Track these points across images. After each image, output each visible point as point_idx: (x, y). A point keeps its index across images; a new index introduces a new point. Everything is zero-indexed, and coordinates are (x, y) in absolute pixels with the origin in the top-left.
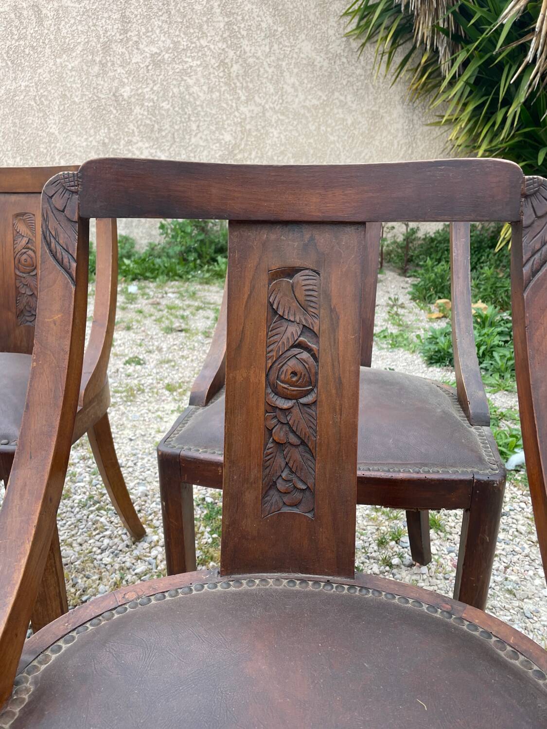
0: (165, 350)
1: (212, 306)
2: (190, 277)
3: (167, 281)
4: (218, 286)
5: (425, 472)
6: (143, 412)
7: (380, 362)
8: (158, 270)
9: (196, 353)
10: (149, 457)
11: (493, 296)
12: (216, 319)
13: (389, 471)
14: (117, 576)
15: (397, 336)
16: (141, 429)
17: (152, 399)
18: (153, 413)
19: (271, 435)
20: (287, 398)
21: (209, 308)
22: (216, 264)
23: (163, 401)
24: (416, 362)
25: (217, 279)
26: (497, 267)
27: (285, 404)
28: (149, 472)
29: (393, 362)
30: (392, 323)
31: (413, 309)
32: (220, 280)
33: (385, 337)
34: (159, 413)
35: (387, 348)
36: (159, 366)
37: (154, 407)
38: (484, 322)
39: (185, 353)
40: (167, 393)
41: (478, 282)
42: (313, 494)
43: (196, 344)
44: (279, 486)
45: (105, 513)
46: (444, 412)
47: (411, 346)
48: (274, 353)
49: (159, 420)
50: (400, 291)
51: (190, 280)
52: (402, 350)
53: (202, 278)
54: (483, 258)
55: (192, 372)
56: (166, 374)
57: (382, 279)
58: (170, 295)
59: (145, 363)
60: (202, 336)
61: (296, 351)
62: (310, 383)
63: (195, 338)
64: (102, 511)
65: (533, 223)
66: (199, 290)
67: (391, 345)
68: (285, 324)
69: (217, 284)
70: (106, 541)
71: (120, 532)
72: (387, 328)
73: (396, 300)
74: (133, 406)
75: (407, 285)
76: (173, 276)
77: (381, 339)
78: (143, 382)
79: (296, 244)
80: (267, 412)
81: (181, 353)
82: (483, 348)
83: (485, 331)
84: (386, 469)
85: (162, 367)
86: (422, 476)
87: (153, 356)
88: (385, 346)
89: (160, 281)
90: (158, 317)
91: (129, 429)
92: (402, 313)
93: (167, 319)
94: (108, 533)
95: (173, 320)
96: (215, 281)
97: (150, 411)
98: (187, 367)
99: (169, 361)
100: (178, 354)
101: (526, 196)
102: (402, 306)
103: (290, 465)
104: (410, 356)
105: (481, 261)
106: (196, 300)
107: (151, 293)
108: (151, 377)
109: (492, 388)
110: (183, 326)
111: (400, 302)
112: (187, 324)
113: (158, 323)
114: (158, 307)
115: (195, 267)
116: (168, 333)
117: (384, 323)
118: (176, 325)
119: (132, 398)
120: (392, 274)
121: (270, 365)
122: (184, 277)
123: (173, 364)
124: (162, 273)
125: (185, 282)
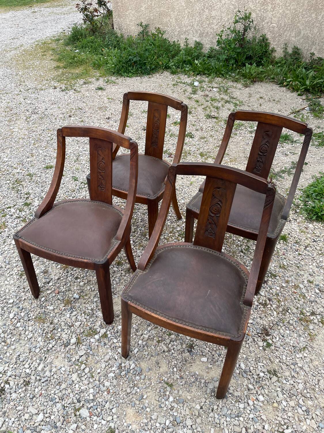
0: (204, 129)
1: (234, 100)
2: (228, 76)
3: (215, 77)
8: (211, 69)
14: (171, 230)
19: (208, 221)
20: (213, 214)
21: (232, 102)
22: (244, 68)
32: (244, 80)
36: (200, 140)
40: (200, 157)
43: (219, 128)
44: (208, 231)
51: (228, 78)
53: (234, 78)
55: (213, 146)
56: (202, 146)
58: (214, 89)
59: (194, 137)
61: (217, 205)
62: (219, 212)
63: (220, 124)
65: (268, 196)
66: (231, 87)
68: (216, 199)
69: (241, 83)
76: (218, 75)
78: (191, 149)
79: (221, 182)
80: (208, 216)
87: (198, 133)
89: (211, 77)
90: (205, 106)
93: (209, 108)
95: (212, 109)
96: (241, 80)
99: (204, 138)
100: (210, 134)
101: (268, 190)
103: (212, 227)
106: (227, 95)
107: (205, 87)
108: (195, 147)
110: (216, 115)
112: (218, 113)
113: (204, 111)
114: (207, 99)
115: (232, 70)
116: (207, 118)
118: (213, 113)
121: (211, 206)
122: (225, 76)
123: (206, 139)
124: (213, 72)
125: (225, 79)
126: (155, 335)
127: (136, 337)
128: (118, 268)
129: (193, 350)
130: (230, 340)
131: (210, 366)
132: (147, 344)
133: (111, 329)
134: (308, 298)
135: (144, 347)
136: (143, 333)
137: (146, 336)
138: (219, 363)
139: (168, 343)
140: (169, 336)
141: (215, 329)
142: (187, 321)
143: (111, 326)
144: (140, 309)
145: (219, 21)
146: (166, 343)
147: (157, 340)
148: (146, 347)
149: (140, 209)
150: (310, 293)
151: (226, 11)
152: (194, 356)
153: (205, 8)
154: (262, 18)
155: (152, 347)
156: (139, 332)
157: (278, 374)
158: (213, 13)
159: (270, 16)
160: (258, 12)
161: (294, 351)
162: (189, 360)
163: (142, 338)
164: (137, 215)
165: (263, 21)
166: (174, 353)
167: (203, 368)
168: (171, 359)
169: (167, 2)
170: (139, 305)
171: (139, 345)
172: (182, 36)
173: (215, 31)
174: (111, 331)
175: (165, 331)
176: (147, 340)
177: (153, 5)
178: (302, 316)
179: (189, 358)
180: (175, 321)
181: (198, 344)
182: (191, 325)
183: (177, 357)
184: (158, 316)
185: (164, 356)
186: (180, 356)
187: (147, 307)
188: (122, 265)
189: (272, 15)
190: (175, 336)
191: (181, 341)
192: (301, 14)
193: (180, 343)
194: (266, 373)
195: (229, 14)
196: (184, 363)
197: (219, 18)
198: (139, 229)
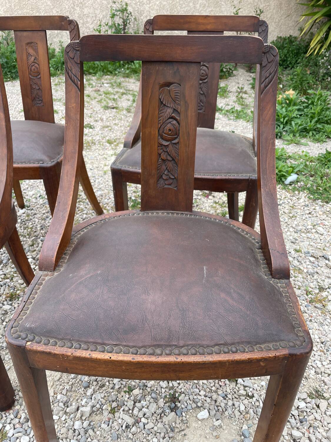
0: (105, 120)
1: (131, 92)
2: (117, 72)
3: (103, 75)
4: (135, 79)
5: (229, 176)
6: (96, 155)
7: (228, 128)
8: (97, 68)
9: (122, 122)
10: (102, 178)
11: (300, 86)
12: (134, 101)
13: (213, 175)
15: (240, 112)
16: (96, 164)
17: (100, 148)
18: (101, 156)
19: (160, 156)
20: (167, 141)
21: (129, 94)
22: (132, 64)
23: (106, 149)
24: (248, 127)
25: (134, 74)
26: (306, 66)
27: (166, 143)
28: (102, 185)
29: (236, 127)
30: (238, 104)
31: (251, 94)
32: (136, 75)
33: (233, 112)
34: (105, 156)
35: (234, 119)
36: (102, 129)
37: (101, 153)
38: (290, 103)
39: (117, 122)
40: (108, 145)
41: (292, 77)
42: (177, 180)
43: (123, 117)
44: (163, 177)
45: (82, 203)
46: (242, 150)
47: (247, 118)
48: (161, 121)
49: (105, 159)
50: (245, 83)
51: (117, 75)
52: (242, 120)
53: (124, 73)
54: (299, 60)
55: (121, 133)
56: (107, 134)
57: (236, 74)
58: (105, 85)
59: (94, 128)
60: (126, 111)
61: (171, 120)
62: (176, 134)
63: (121, 113)
64: (81, 203)
65: (267, 65)
66: (123, 82)
67: (236, 117)
68: (166, 108)
69: (134, 78)
70: (85, 216)
71: (91, 212)
72: (234, 107)
73: (242, 88)
74: (90, 152)
75: (251, 78)
76: (106, 72)
77: (230, 114)
78: (94, 138)
79: (171, 72)
80: (158, 147)
81: (114, 122)
82: (286, 119)
83: (290, 108)
84: (212, 175)
85: (104, 130)
86: (227, 177)
87: (99, 123)
88: (232, 118)
89: (99, 75)
90: (99, 99)
91: (90, 164)
92: (245, 97)
93: (105, 100)
94: (85, 212)
95: (109, 101)
96: (132, 75)
97: (99, 154)
98: (118, 130)
99: (108, 127)
100: (112, 122)
101: (264, 53)
102: (246, 93)
103: (168, 169)
104: (246, 124)
105: (298, 62)
106: (121, 88)
107: (94, 84)
108: (98, 136)
109: (288, 142)
110: (115, 105)
111: (244, 90)
112: (116, 104)
113: (100, 103)
114: (99, 93)
115: (120, 66)
116: (106, 110)
117: (233, 104)
118: (110, 104)
119: (89, 147)
120: (242, 70)
121: (159, 126)
122: (113, 73)
123: (110, 128)
124: (100, 70)
125: (114, 76)
126: (103, 401)
127: (67, 417)
128: (11, 305)
129: (179, 405)
130: (290, 354)
131: (217, 423)
132: (92, 424)
133: (12, 419)
134: (305, 271)
135: (86, 432)
136: (80, 405)
137: (87, 410)
138: (230, 411)
139: (131, 408)
140: (129, 394)
141: (249, 343)
142: (181, 343)
143: (11, 411)
144: (61, 353)
145: (94, 19)
146: (127, 409)
147: (109, 409)
148: (90, 432)
149: (35, 214)
150: (304, 264)
151: (99, 7)
152: (184, 414)
153: (74, 6)
154: (139, 12)
155: (103, 426)
156: (71, 405)
157: (325, 395)
158: (86, 11)
159: (147, 8)
160: (134, 6)
161: (327, 350)
162: (178, 426)
163: (79, 415)
164: (33, 223)
165: (142, 15)
166: (148, 423)
167: (207, 431)
168: (145, 438)
169: (29, 2)
170: (56, 343)
171: (77, 432)
172: (55, 40)
173: (91, 30)
174: (13, 422)
175: (120, 387)
176: (90, 415)
177: (13, 7)
178: (310, 296)
179: (178, 422)
180: (152, 354)
181: (183, 390)
182: (194, 351)
183: (156, 428)
184: (110, 355)
185: (130, 436)
186: (160, 425)
187: (78, 341)
188: (18, 298)
189: (150, 7)
190: (140, 389)
191: (154, 395)
192: (178, 4)
193: (152, 400)
194: (309, 400)
195: (103, 11)
196: (171, 435)
197: (94, 15)
198: (40, 239)
